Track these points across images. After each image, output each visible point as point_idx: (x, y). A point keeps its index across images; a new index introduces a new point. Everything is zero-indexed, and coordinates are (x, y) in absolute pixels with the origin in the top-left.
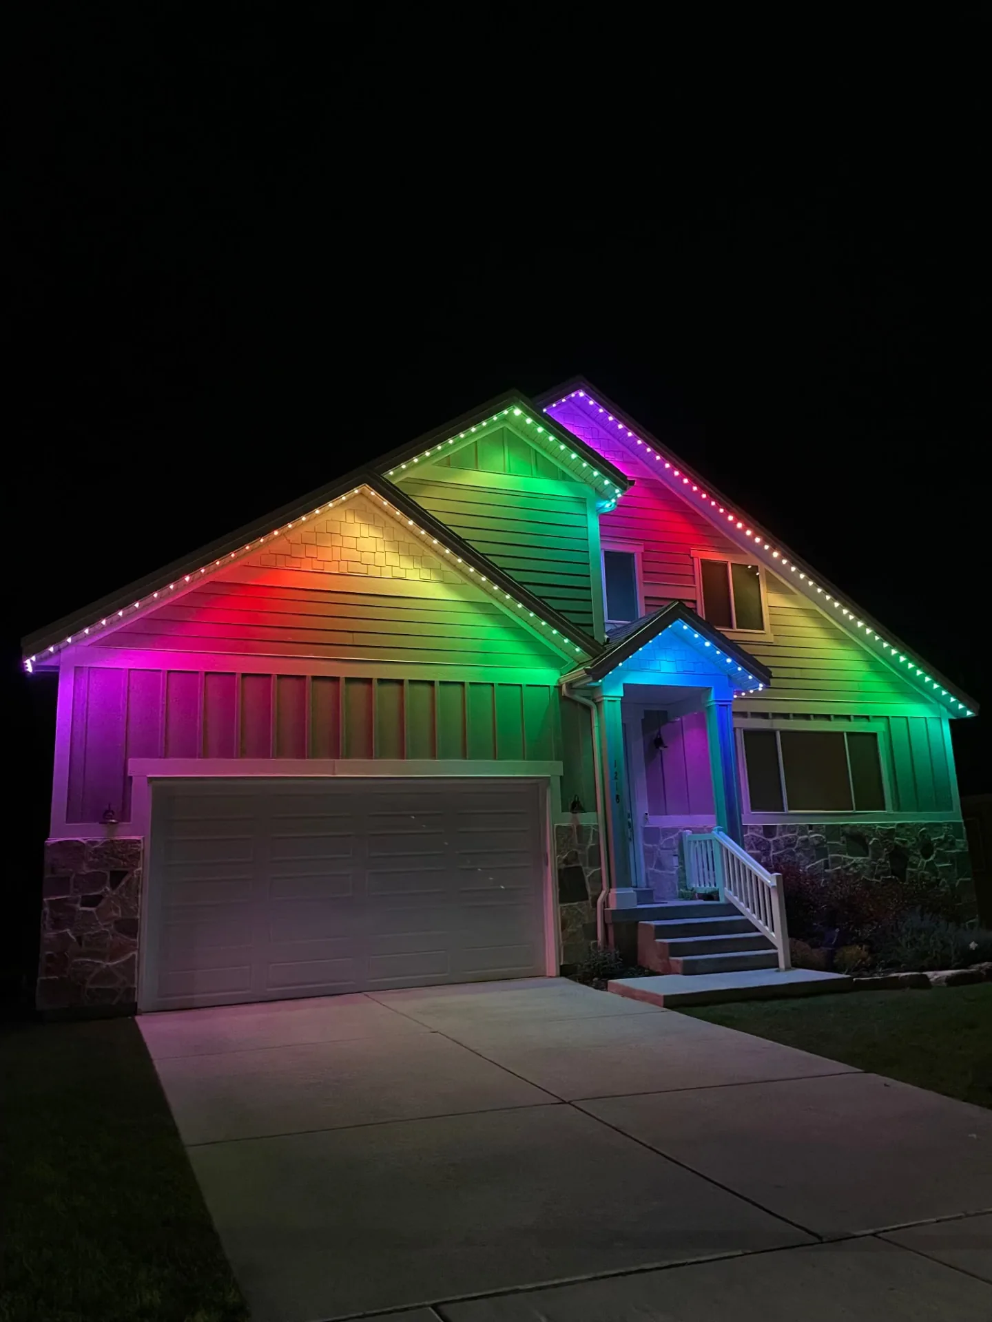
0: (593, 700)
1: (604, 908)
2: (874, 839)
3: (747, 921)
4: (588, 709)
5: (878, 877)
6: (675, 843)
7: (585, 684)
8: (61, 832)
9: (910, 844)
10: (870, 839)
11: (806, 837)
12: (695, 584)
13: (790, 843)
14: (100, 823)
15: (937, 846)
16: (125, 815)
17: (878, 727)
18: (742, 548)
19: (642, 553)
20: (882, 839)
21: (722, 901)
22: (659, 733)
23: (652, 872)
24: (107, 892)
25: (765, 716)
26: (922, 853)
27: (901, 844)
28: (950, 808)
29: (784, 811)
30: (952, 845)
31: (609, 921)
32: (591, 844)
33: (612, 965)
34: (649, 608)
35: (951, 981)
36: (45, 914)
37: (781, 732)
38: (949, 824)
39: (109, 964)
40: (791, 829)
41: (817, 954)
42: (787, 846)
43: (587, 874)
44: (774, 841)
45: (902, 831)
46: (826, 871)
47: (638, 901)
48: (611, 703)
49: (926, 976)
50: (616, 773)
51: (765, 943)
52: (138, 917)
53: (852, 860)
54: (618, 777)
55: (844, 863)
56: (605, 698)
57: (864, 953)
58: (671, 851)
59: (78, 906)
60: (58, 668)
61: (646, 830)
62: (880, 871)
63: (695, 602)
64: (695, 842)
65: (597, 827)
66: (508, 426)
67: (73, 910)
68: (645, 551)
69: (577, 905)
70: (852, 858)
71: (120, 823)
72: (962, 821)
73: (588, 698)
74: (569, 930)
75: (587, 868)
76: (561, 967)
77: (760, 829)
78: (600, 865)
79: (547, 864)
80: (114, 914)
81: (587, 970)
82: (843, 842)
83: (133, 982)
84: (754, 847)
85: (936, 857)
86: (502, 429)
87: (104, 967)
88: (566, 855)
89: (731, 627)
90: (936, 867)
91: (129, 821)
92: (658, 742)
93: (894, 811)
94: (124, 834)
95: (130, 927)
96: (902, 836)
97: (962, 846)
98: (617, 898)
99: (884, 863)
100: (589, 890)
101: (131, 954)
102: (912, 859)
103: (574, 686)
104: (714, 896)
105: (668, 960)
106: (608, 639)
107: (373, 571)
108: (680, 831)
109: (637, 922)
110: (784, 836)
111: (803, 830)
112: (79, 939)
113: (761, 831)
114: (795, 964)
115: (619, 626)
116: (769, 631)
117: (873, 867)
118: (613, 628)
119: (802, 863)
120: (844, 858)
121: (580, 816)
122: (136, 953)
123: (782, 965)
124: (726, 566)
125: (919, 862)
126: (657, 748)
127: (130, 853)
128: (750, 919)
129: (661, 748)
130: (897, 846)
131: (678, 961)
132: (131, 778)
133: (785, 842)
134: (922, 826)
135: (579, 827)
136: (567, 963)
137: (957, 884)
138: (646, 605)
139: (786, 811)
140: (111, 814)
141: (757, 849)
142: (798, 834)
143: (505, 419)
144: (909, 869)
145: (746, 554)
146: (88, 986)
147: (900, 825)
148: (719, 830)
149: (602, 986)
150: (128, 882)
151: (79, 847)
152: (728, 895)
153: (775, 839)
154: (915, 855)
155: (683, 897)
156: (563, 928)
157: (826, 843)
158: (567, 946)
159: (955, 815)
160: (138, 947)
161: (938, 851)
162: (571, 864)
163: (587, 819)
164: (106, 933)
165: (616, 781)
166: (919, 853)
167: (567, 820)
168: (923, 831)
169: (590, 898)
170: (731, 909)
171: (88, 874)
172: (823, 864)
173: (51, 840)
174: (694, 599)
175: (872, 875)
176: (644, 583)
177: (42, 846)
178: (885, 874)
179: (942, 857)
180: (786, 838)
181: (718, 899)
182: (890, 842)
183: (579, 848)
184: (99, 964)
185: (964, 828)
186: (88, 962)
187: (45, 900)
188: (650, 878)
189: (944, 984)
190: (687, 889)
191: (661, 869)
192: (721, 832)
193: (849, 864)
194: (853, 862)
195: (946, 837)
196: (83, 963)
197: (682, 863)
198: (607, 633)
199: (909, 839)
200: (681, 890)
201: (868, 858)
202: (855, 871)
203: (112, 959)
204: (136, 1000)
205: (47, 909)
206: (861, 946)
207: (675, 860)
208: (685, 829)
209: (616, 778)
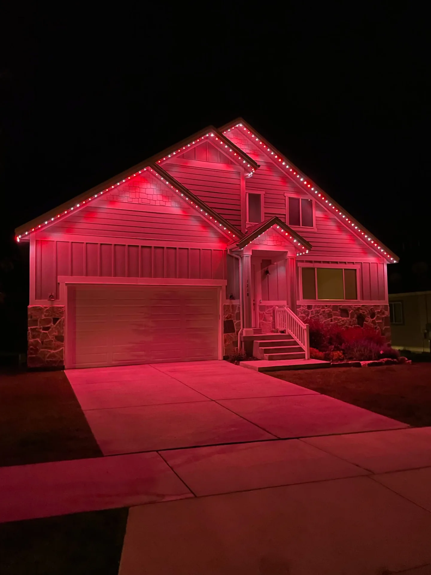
0: (240, 256)
1: (241, 335)
2: (352, 311)
3: (295, 341)
4: (237, 259)
5: (352, 326)
6: (271, 312)
7: (237, 250)
8: (34, 303)
9: (366, 313)
10: (350, 311)
11: (324, 310)
12: (285, 207)
13: (317, 312)
14: (48, 300)
15: (377, 314)
16: (57, 297)
17: (357, 267)
18: (306, 192)
19: (264, 194)
20: (355, 311)
21: (287, 334)
22: (268, 269)
23: (262, 322)
24: (52, 326)
25: (311, 262)
26: (371, 316)
27: (363, 313)
28: (384, 299)
29: (316, 299)
30: (383, 313)
31: (242, 340)
32: (237, 311)
33: (242, 356)
34: (266, 217)
35: (369, 365)
36: (29, 333)
37: (317, 268)
38: (382, 306)
39: (54, 352)
40: (319, 307)
41: (321, 354)
42: (316, 313)
43: (235, 323)
44: (311, 311)
45: (363, 308)
46: (331, 323)
47: (254, 333)
48: (247, 257)
49: (360, 363)
50: (248, 285)
51: (301, 349)
52: (64, 335)
53: (342, 319)
54: (248, 286)
55: (339, 320)
56: (244, 255)
57: (341, 354)
58: (270, 315)
59: (41, 330)
60: (29, 240)
61: (260, 306)
62: (353, 323)
63: (285, 215)
64: (279, 311)
65: (240, 305)
66: (208, 141)
67: (40, 332)
68: (265, 193)
69: (231, 334)
70: (341, 318)
71: (56, 300)
72: (388, 304)
73: (238, 255)
74: (227, 343)
75: (235, 320)
76: (224, 357)
77: (306, 306)
78: (240, 319)
79: (220, 319)
80: (55, 334)
81: (233, 358)
82: (339, 312)
83: (62, 358)
84: (303, 313)
85: (376, 319)
86: (206, 142)
87: (52, 352)
88: (227, 316)
89: (299, 225)
90: (376, 322)
91: (59, 299)
92: (267, 272)
93: (361, 300)
94: (58, 304)
95: (60, 338)
96: (364, 310)
97: (387, 314)
98: (245, 332)
99: (355, 320)
100: (235, 329)
101: (61, 348)
102: (367, 319)
103: (233, 250)
104: (284, 332)
105: (263, 355)
106: (247, 231)
107: (152, 203)
108: (274, 307)
109: (253, 341)
110: (315, 309)
111: (323, 307)
112: (42, 342)
113: (306, 307)
114: (311, 357)
115: (253, 225)
116: (315, 227)
117: (350, 322)
118: (251, 226)
119: (321, 320)
120: (339, 318)
121: (233, 301)
122: (63, 348)
123: (306, 358)
124: (299, 200)
125: (369, 320)
126: (267, 274)
127: (60, 311)
128: (296, 340)
129: (268, 275)
130: (361, 314)
131: (267, 356)
132: (59, 283)
133: (315, 312)
134: (371, 306)
135: (233, 306)
136: (226, 355)
137: (384, 329)
138: (265, 216)
139: (317, 299)
140: (52, 297)
141: (304, 314)
142: (321, 309)
143: (207, 138)
144: (365, 323)
145: (308, 195)
146: (47, 359)
147: (363, 306)
148: (287, 307)
149: (238, 364)
150: (59, 322)
151: (40, 309)
152: (289, 331)
153: (311, 310)
154: (368, 317)
155: (272, 332)
156: (225, 342)
157: (332, 312)
158: (226, 349)
159: (385, 302)
160: (64, 346)
161: (378, 316)
162: (229, 319)
163: (235, 302)
164: (52, 341)
165: (247, 288)
166: (369, 317)
167: (228, 302)
168: (372, 308)
169: (236, 332)
170: (290, 337)
171: (44, 319)
172: (330, 320)
173: (29, 306)
174: (285, 214)
175: (350, 325)
176: (265, 207)
177: (26, 309)
178: (354, 324)
179: (378, 318)
180: (316, 310)
181: (285, 333)
182: (358, 312)
183: (232, 313)
184: (50, 352)
185: (389, 307)
186: (46, 351)
187: (29, 328)
188: (261, 324)
189: (367, 366)
190: (275, 329)
191: (265, 321)
192: (288, 308)
193: (340, 320)
194: (342, 320)
195: (381, 310)
196: (44, 351)
197: (274, 319)
198: (247, 229)
199: (366, 311)
200: (273, 329)
201: (349, 318)
202: (343, 323)
203: (55, 349)
204: (64, 365)
205: (30, 331)
206: (340, 351)
207: (271, 318)
208: (276, 306)
209: (247, 287)
